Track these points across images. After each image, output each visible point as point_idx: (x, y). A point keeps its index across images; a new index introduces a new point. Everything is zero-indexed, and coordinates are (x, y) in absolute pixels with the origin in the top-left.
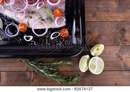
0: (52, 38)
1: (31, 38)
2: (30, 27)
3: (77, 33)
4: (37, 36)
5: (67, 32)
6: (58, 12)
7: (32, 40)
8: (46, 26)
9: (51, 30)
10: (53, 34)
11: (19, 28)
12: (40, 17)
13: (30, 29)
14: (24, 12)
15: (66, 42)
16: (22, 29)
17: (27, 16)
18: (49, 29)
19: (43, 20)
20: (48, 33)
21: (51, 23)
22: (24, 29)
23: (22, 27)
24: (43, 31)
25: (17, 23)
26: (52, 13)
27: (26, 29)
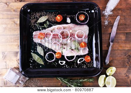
0: (78, 62)
1: (64, 62)
2: (64, 54)
3: (97, 59)
4: (68, 61)
5: (89, 58)
6: (83, 44)
7: (65, 64)
8: (75, 54)
9: (78, 57)
10: (79, 59)
11: (56, 56)
12: (70, 47)
13: (63, 56)
15: (89, 65)
17: (61, 47)
18: (77, 56)
19: (72, 50)
20: (76, 59)
21: (78, 52)
22: (59, 57)
23: (58, 55)
24: (73, 57)
25: (55, 52)
27: (61, 56)
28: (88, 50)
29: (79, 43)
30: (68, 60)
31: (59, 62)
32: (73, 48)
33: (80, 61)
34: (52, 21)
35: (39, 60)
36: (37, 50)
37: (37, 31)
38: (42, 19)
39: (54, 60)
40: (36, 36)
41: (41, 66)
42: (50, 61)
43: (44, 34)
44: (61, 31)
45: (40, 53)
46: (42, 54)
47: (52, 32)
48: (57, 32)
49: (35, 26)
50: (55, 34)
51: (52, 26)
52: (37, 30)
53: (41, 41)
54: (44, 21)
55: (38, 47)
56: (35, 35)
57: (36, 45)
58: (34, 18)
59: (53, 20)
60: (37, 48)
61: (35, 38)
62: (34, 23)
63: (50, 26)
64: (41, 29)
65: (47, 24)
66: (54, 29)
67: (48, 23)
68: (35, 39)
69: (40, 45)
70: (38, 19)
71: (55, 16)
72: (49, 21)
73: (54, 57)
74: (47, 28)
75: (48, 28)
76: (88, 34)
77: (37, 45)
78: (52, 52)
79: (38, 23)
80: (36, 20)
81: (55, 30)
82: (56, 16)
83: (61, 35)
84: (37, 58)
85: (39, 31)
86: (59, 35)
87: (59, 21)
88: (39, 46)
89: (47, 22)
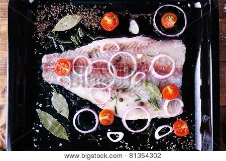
0: (157, 136)
1: (121, 135)
4: (131, 132)
5: (185, 127)
6: (170, 91)
7: (122, 140)
8: (148, 115)
9: (157, 122)
10: (160, 129)
11: (100, 118)
12: (136, 98)
13: (118, 120)
14: (110, 89)
16: (106, 120)
17: (113, 97)
19: (142, 104)
21: (156, 110)
22: (108, 121)
23: (106, 117)
24: (142, 122)
25: (98, 110)
26: (159, 92)
27: (112, 120)
28: (182, 104)
29: (161, 87)
30: (130, 130)
31: (109, 134)
32: (145, 99)
33: (160, 133)
34: (91, 27)
35: (57, 128)
36: (53, 103)
37: (52, 55)
38: (66, 23)
39: (94, 129)
40: (49, 67)
41: (61, 144)
42: (85, 131)
43: (71, 61)
44: (113, 56)
45: (58, 112)
46: (65, 113)
47: (90, 57)
48: (104, 58)
49: (47, 40)
50: (98, 63)
51: (91, 41)
52: (52, 50)
53: (61, 80)
54: (70, 27)
55: (54, 94)
56: (47, 65)
57: (48, 88)
58: (46, 19)
59: (95, 25)
60: (51, 97)
61: (47, 70)
62: (45, 33)
63: (86, 41)
64: (62, 47)
65: (78, 35)
66: (96, 50)
67: (80, 33)
68: (47, 74)
69: (60, 89)
70: (55, 23)
71: (98, 15)
72: (84, 29)
73: (95, 121)
74: (77, 46)
75: (81, 45)
76: (183, 64)
77: (50, 90)
78: (91, 108)
79: (56, 32)
80: (49, 23)
81: (98, 53)
82: (102, 16)
83: (114, 65)
84: (50, 123)
85: (56, 54)
86: (109, 64)
87: (109, 30)
88: (58, 92)
89: (77, 30)
